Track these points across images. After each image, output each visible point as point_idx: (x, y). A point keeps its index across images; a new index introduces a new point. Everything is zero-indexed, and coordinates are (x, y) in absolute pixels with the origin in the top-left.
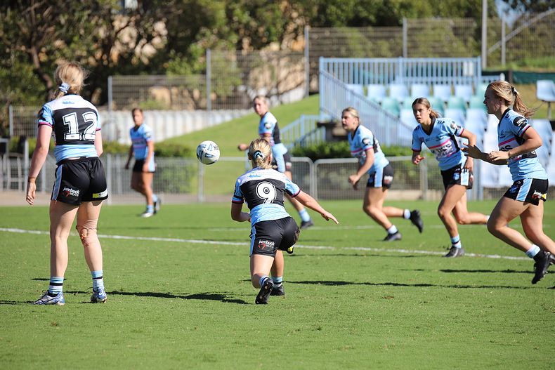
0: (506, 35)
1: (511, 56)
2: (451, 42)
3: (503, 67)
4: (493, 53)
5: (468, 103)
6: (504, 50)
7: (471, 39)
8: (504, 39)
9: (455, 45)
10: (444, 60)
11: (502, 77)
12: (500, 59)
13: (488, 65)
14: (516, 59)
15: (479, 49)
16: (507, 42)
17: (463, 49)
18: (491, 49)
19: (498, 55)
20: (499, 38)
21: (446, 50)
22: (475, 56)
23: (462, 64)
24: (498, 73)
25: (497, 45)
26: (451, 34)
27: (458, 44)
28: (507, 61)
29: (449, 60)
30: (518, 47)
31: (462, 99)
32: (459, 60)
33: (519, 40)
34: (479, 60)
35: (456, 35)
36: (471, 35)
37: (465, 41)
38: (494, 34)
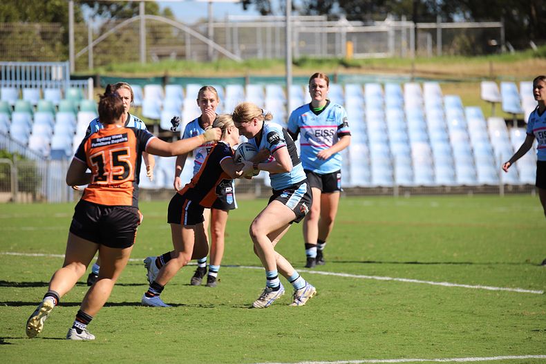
0: (93, 40)
1: (99, 61)
2: (40, 46)
3: (91, 71)
4: (81, 57)
5: (57, 107)
6: (91, 56)
7: (58, 44)
8: (91, 45)
9: (43, 49)
10: (33, 64)
11: (91, 81)
12: (87, 63)
13: (76, 69)
14: (103, 64)
15: (67, 53)
16: (95, 47)
17: (50, 54)
18: (79, 54)
19: (85, 60)
20: (86, 43)
21: (34, 54)
22: (63, 61)
23: (50, 68)
24: (86, 78)
25: (84, 50)
26: (39, 38)
27: (45, 49)
28: (95, 66)
29: (38, 64)
30: (105, 52)
31: (51, 103)
32: (48, 64)
33: (105, 45)
34: (67, 64)
35: (44, 39)
36: (59, 40)
37: (53, 46)
38: (81, 39)
